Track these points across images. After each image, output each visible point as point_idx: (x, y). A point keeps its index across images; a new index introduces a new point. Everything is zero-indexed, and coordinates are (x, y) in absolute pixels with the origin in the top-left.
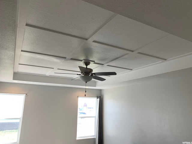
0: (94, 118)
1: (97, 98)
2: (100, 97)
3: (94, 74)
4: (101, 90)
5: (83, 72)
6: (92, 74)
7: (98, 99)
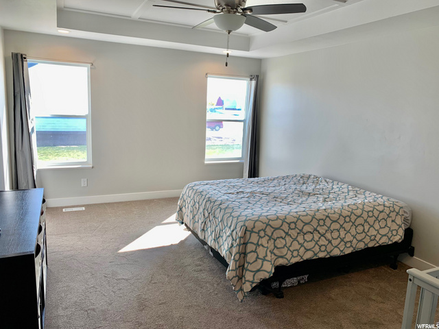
0: (242, 123)
1: (251, 80)
2: (258, 76)
3: (250, 9)
4: (259, 61)
5: (223, 4)
6: (244, 10)
7: (254, 82)
